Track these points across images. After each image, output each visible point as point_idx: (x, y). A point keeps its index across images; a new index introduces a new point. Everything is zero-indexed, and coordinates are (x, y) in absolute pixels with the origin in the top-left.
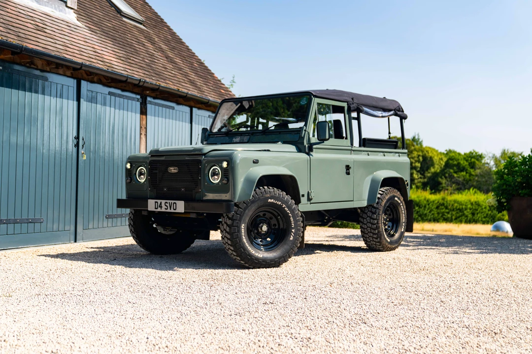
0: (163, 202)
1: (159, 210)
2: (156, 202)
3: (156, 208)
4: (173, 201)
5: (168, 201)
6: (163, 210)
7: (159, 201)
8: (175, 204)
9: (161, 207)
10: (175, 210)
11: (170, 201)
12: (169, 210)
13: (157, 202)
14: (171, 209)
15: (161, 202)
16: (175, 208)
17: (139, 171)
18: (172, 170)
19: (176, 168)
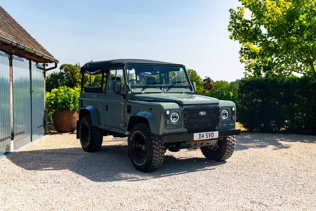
0: (205, 133)
1: (202, 139)
2: (199, 134)
3: (199, 138)
5: (208, 133)
6: (205, 138)
7: (202, 133)
8: (212, 134)
9: (203, 137)
10: (213, 137)
11: (210, 133)
12: (208, 138)
13: (201, 134)
14: (210, 137)
15: (203, 134)
16: (212, 136)
17: (173, 115)
18: (202, 113)
19: (205, 112)
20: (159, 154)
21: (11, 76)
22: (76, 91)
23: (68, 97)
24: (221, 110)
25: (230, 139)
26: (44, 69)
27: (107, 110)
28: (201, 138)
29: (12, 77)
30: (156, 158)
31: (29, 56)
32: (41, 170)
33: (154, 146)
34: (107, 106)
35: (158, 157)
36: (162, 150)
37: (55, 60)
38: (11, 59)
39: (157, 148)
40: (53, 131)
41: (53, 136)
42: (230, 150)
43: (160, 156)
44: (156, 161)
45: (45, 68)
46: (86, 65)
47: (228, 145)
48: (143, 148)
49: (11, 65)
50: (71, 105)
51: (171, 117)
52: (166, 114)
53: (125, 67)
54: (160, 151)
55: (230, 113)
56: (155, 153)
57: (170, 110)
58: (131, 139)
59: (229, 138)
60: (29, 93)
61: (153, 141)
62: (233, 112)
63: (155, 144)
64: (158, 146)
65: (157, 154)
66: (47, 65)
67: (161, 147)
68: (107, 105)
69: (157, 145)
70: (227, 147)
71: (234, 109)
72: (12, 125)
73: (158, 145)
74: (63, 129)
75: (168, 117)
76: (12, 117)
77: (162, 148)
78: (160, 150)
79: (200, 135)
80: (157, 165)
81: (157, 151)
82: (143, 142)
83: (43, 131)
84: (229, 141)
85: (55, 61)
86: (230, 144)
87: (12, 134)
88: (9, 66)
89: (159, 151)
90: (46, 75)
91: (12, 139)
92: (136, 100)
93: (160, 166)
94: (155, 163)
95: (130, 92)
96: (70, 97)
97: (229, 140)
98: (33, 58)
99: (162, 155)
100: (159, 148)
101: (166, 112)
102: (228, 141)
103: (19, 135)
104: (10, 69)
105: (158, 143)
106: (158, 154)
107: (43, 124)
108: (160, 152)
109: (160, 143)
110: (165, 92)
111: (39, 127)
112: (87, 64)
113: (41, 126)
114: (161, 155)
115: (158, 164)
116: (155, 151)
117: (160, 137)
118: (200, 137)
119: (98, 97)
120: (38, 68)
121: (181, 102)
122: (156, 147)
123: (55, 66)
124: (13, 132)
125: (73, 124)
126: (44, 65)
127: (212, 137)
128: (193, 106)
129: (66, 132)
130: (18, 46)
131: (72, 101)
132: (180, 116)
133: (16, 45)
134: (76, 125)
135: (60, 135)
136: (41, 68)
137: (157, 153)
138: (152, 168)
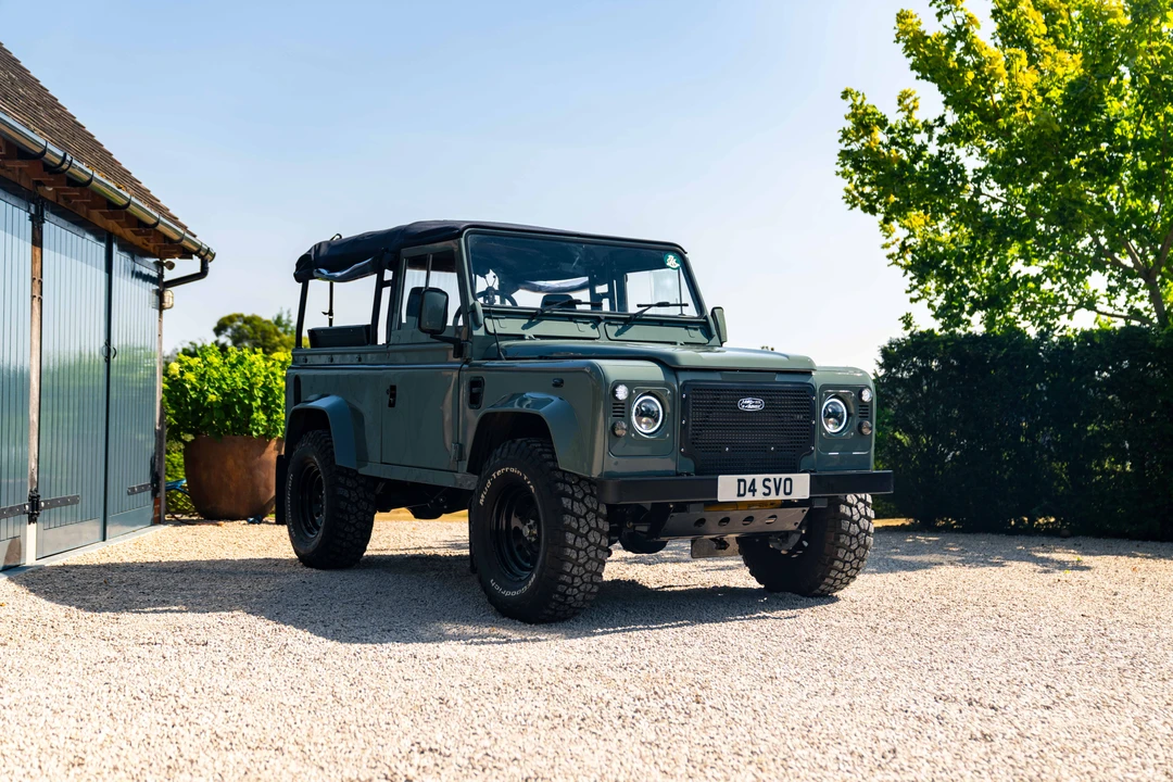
0: (759, 478)
1: (749, 497)
2: (739, 481)
3: (739, 495)
4: (784, 476)
5: (771, 476)
6: (759, 497)
7: (748, 478)
8: (788, 482)
9: (753, 491)
10: (789, 494)
11: (778, 476)
12: (773, 497)
13: (744, 481)
14: (777, 494)
15: (754, 480)
16: (788, 491)
17: (640, 405)
18: (750, 404)
19: (759, 401)
20: (585, 550)
21: (36, 282)
22: (274, 365)
23: (243, 383)
24: (821, 396)
25: (854, 509)
26: (158, 280)
27: (392, 405)
28: (743, 495)
29: (39, 286)
30: (575, 563)
31: (107, 216)
32: (139, 612)
33: (568, 519)
34: (392, 391)
35: (581, 561)
36: (597, 535)
37: (200, 248)
38: (37, 222)
39: (579, 527)
40: (185, 517)
41: (184, 528)
42: (854, 551)
43: (589, 559)
44: (573, 577)
45: (161, 276)
46: (317, 248)
47: (847, 533)
48: (526, 531)
49: (37, 241)
50: (255, 415)
51: (634, 411)
52: (617, 399)
53: (463, 240)
54: (592, 540)
55: (852, 411)
56: (572, 547)
57: (630, 384)
58: (481, 501)
59: (851, 506)
60: (102, 358)
61: (566, 502)
62: (864, 408)
63: (572, 513)
64: (582, 521)
65: (578, 550)
66: (171, 266)
67: (594, 526)
68: (393, 388)
69: (578, 517)
70: (841, 541)
71: (866, 396)
72: (33, 465)
73: (584, 517)
74: (225, 505)
75: (621, 409)
76: (36, 437)
77: (597, 529)
78: (590, 534)
79: (742, 484)
80: (580, 591)
81: (579, 539)
82: (526, 508)
83: (149, 510)
84: (850, 519)
85: (200, 250)
86: (854, 529)
87: (34, 497)
88: (29, 245)
89: (587, 540)
90: (166, 300)
91: (32, 519)
92: (501, 359)
93: (588, 597)
94: (571, 585)
95: (480, 332)
96: (252, 386)
97: (848, 513)
98: (119, 230)
99: (596, 555)
100: (587, 528)
101: (614, 392)
102: (845, 517)
103: (58, 508)
104: (33, 255)
105: (584, 511)
106: (581, 549)
107: (147, 481)
108: (590, 544)
109: (592, 510)
110: (612, 336)
111: (132, 492)
112: (320, 244)
113: (142, 489)
114: (592, 555)
115: (582, 588)
116: (570, 537)
117: (594, 486)
118: (742, 492)
119: (360, 359)
120: (139, 275)
121: (672, 358)
122: (575, 525)
123: (199, 271)
124: (36, 491)
125: (262, 489)
126: (160, 265)
127: (786, 494)
128: (717, 377)
129: (232, 518)
130: (65, 166)
131: (259, 401)
132: (668, 410)
133: (58, 161)
134: (273, 493)
135: (211, 526)
136: (147, 278)
137: (578, 544)
138: (561, 603)
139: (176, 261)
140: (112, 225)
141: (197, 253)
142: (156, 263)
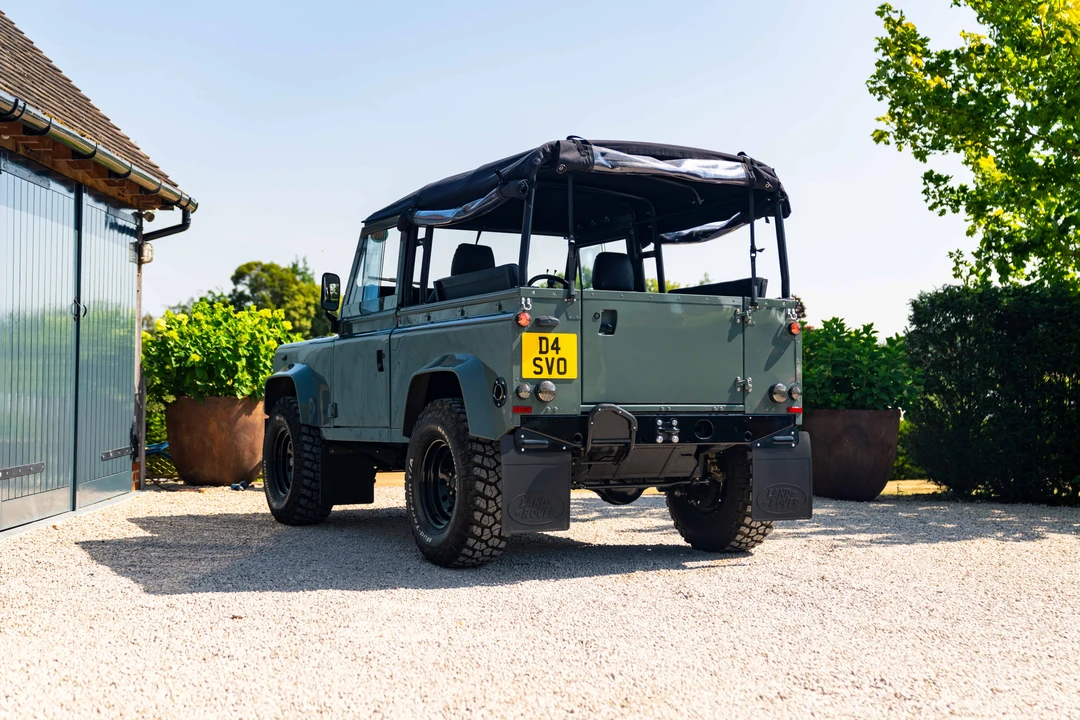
22: (260, 322)
23: (228, 342)
26: (136, 232)
31: (73, 165)
37: (180, 198)
40: (170, 482)
41: (164, 493)
45: (140, 228)
50: (240, 374)
66: (151, 218)
74: (207, 472)
83: (128, 474)
85: (180, 200)
90: (145, 254)
96: (236, 345)
98: (90, 181)
107: (127, 444)
113: (119, 454)
120: (114, 226)
123: (180, 223)
125: (247, 454)
126: (138, 217)
129: (216, 484)
130: (17, 113)
131: (244, 360)
133: (9, 108)
134: (260, 457)
135: (193, 493)
136: (123, 230)
139: (157, 212)
140: (80, 175)
141: (177, 203)
142: (134, 214)
